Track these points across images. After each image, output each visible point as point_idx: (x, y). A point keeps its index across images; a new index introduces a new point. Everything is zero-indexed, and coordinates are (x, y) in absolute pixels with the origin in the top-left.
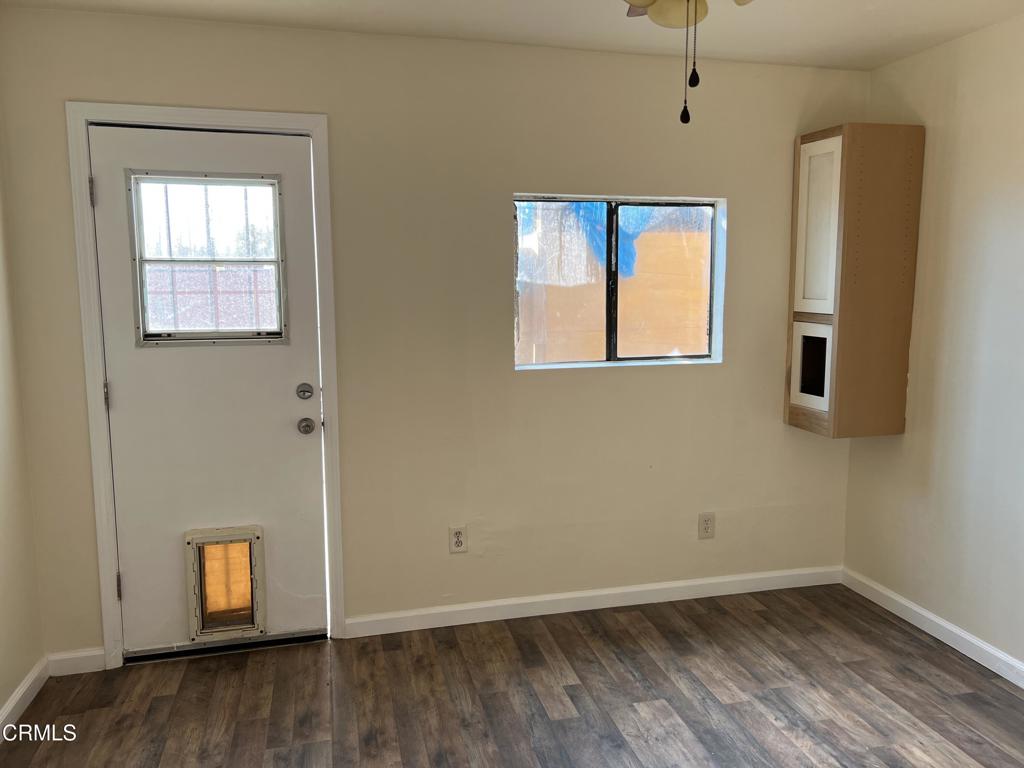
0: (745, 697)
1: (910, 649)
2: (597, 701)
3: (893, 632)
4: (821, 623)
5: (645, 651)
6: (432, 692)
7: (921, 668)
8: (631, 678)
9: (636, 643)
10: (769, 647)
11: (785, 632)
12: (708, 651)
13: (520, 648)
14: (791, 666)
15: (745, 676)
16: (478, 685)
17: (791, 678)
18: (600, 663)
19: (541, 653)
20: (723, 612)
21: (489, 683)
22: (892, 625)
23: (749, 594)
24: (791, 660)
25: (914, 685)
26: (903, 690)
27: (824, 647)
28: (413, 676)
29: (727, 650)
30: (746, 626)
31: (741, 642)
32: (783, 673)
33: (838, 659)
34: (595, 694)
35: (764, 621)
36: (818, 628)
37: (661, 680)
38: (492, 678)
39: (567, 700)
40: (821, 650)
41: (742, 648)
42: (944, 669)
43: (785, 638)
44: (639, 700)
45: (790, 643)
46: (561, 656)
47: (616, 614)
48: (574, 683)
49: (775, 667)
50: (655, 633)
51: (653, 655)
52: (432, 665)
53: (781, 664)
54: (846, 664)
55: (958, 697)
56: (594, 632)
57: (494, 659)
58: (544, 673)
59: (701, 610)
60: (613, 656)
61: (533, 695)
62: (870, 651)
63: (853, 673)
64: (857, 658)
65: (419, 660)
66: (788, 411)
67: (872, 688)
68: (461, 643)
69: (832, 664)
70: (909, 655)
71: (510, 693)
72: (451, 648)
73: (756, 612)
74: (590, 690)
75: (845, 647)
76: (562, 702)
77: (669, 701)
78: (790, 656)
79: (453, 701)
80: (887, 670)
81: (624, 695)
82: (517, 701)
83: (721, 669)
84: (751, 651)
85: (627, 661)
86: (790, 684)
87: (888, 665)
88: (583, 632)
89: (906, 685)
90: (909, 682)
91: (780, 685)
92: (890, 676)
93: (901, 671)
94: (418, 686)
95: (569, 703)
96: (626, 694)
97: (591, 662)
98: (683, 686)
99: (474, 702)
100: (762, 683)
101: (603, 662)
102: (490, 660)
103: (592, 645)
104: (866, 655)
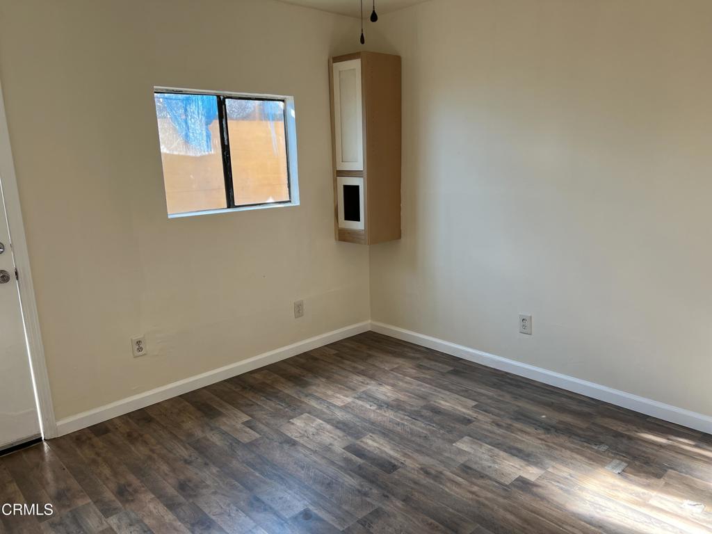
0: (349, 400)
1: (417, 355)
2: (267, 425)
3: (406, 349)
4: (370, 352)
5: (280, 391)
6: (152, 451)
7: (426, 363)
8: (281, 407)
9: (273, 388)
10: (349, 371)
11: (353, 361)
12: (317, 381)
13: (199, 409)
14: (365, 378)
15: (344, 389)
16: (183, 438)
17: (367, 384)
18: (258, 405)
19: (215, 409)
20: (315, 359)
21: (190, 435)
22: (405, 346)
23: (325, 346)
24: (364, 375)
25: (426, 372)
26: (423, 376)
27: (377, 364)
28: (131, 446)
29: (328, 378)
30: (331, 363)
31: (333, 372)
32: (362, 382)
33: (386, 368)
34: (264, 421)
35: (340, 359)
36: (370, 356)
37: (299, 404)
38: (190, 431)
39: (248, 429)
40: (376, 367)
41: (336, 376)
42: (436, 361)
43: (356, 365)
44: (292, 418)
45: (359, 366)
46: (229, 407)
47: (253, 375)
48: (247, 419)
49: (357, 380)
50: (283, 380)
51: (286, 391)
52: (141, 436)
53: (360, 378)
54: (392, 370)
55: (449, 372)
56: (244, 388)
57: (185, 420)
58: (224, 419)
59: (303, 361)
60: (262, 398)
61: (224, 433)
62: (400, 361)
63: (395, 373)
64: (396, 366)
65: (129, 435)
66: (337, 233)
67: (409, 378)
68: (155, 417)
69: (385, 372)
70: (418, 358)
71: (208, 436)
72: (150, 421)
73: (334, 355)
74: (259, 420)
75: (387, 362)
76: (246, 432)
77: (309, 413)
78: (362, 373)
79: (170, 452)
80: (412, 368)
81: (282, 418)
82: (215, 439)
83: (330, 389)
84: (340, 375)
85: (273, 399)
86: (369, 387)
87: (411, 366)
88: (237, 390)
89: (423, 373)
90: (423, 371)
91: (364, 389)
92: (414, 371)
93: (418, 367)
94: (140, 451)
95: (251, 431)
96: (283, 417)
97: (252, 405)
98: (313, 403)
99: (186, 449)
100: (354, 390)
101: (259, 403)
102: (183, 421)
103: (246, 395)
104: (398, 363)
